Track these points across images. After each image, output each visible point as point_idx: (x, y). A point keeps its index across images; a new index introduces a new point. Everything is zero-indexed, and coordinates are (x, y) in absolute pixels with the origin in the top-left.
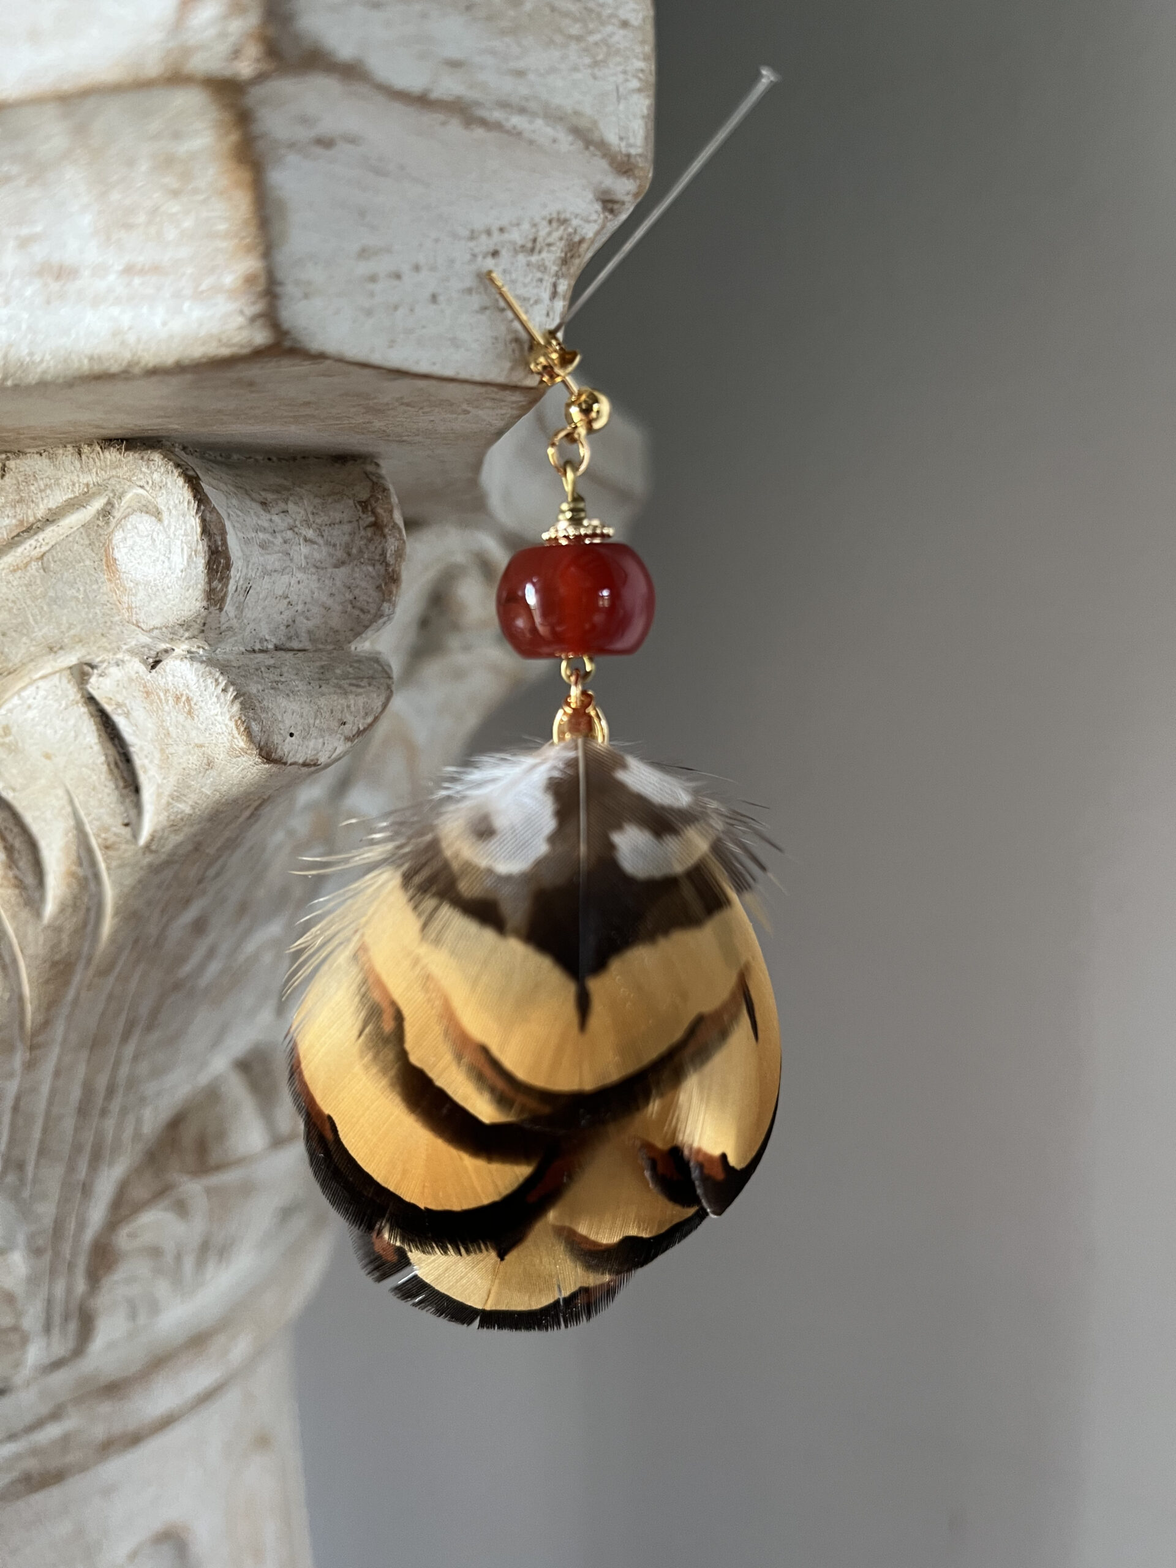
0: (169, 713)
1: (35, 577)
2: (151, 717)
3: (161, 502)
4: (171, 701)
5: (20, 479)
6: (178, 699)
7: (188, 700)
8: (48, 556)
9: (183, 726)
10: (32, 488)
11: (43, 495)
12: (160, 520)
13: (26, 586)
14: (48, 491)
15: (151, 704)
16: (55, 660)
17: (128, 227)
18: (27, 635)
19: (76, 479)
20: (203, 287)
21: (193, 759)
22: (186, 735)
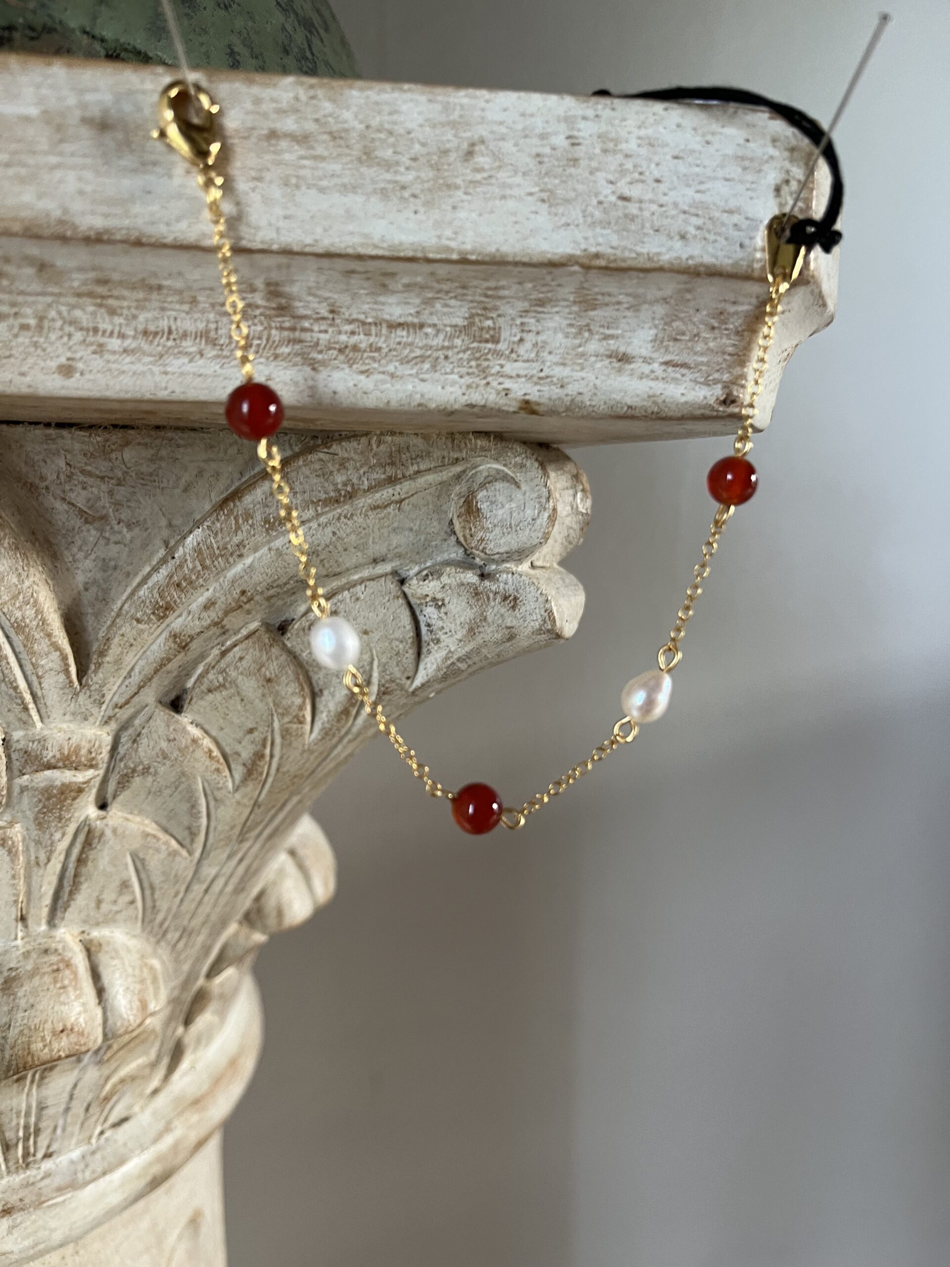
0: (493, 607)
1: (389, 513)
2: (472, 608)
3: (519, 477)
4: (499, 599)
5: (393, 449)
6: (505, 598)
7: (515, 599)
8: (407, 501)
9: (502, 615)
10: (404, 456)
11: (414, 461)
12: (519, 487)
13: (380, 519)
14: (419, 460)
15: (478, 600)
16: (374, 568)
17: (676, 340)
18: (362, 551)
19: (446, 454)
20: (711, 378)
21: (498, 636)
22: (500, 621)
